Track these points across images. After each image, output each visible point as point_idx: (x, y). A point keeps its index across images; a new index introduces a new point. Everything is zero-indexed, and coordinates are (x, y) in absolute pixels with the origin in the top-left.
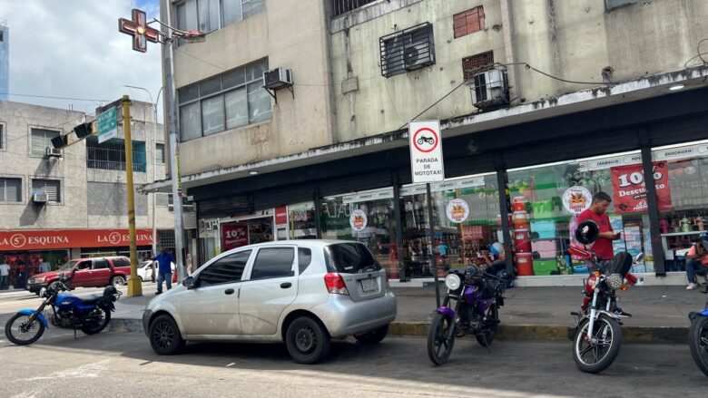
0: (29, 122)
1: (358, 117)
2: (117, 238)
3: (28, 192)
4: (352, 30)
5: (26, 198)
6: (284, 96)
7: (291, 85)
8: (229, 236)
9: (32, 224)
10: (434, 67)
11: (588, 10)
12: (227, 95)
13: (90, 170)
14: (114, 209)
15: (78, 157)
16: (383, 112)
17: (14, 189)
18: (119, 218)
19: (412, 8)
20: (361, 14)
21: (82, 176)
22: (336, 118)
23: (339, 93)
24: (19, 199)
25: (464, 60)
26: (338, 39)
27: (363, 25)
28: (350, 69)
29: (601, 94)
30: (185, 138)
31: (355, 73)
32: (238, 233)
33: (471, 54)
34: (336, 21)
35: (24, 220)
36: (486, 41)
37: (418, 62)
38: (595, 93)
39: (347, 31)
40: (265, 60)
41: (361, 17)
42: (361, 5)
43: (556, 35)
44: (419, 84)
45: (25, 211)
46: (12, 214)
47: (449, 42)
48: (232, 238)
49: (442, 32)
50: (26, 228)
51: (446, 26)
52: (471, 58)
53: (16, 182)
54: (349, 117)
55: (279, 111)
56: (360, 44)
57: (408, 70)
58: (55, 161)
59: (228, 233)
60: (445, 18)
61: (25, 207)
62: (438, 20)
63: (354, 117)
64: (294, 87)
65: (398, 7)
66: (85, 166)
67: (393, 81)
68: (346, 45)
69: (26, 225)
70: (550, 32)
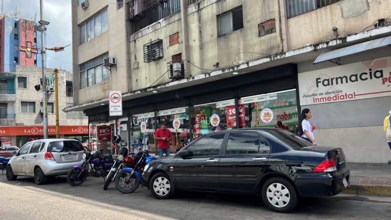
0: (39, 75)
1: (138, 81)
2: (82, 130)
3: (38, 108)
4: (137, 40)
5: (37, 111)
6: (113, 69)
7: (116, 65)
8: (101, 132)
9: (40, 123)
10: (163, 59)
11: (212, 37)
12: (96, 68)
13: (68, 98)
14: (79, 116)
15: (62, 92)
16: (146, 78)
17: (32, 107)
18: (81, 121)
19: (156, 32)
20: (140, 33)
21: (64, 101)
22: (131, 80)
23: (132, 69)
24: (34, 111)
25: (173, 56)
26: (132, 44)
27: (140, 39)
28: (136, 59)
29: (207, 76)
30: (82, 87)
31: (138, 60)
32: (106, 131)
33: (175, 54)
34: (131, 36)
35: (36, 121)
36: (179, 49)
37: (156, 57)
38: (205, 75)
39: (135, 41)
40: (107, 53)
41: (140, 35)
42: (140, 29)
43: (202, 47)
44: (158, 66)
45: (37, 117)
46: (31, 118)
47: (168, 48)
48: (103, 133)
49: (166, 43)
50: (37, 125)
51: (167, 41)
52: (174, 55)
53: (33, 103)
54: (135, 80)
55: (112, 76)
56: (139, 47)
57: (154, 60)
58: (51, 93)
59: (101, 130)
60: (167, 37)
61: (37, 115)
62: (164, 38)
63: (137, 80)
64: (117, 65)
65: (151, 31)
66: (65, 95)
67: (150, 65)
68: (135, 47)
69: (38, 123)
70: (200, 46)
